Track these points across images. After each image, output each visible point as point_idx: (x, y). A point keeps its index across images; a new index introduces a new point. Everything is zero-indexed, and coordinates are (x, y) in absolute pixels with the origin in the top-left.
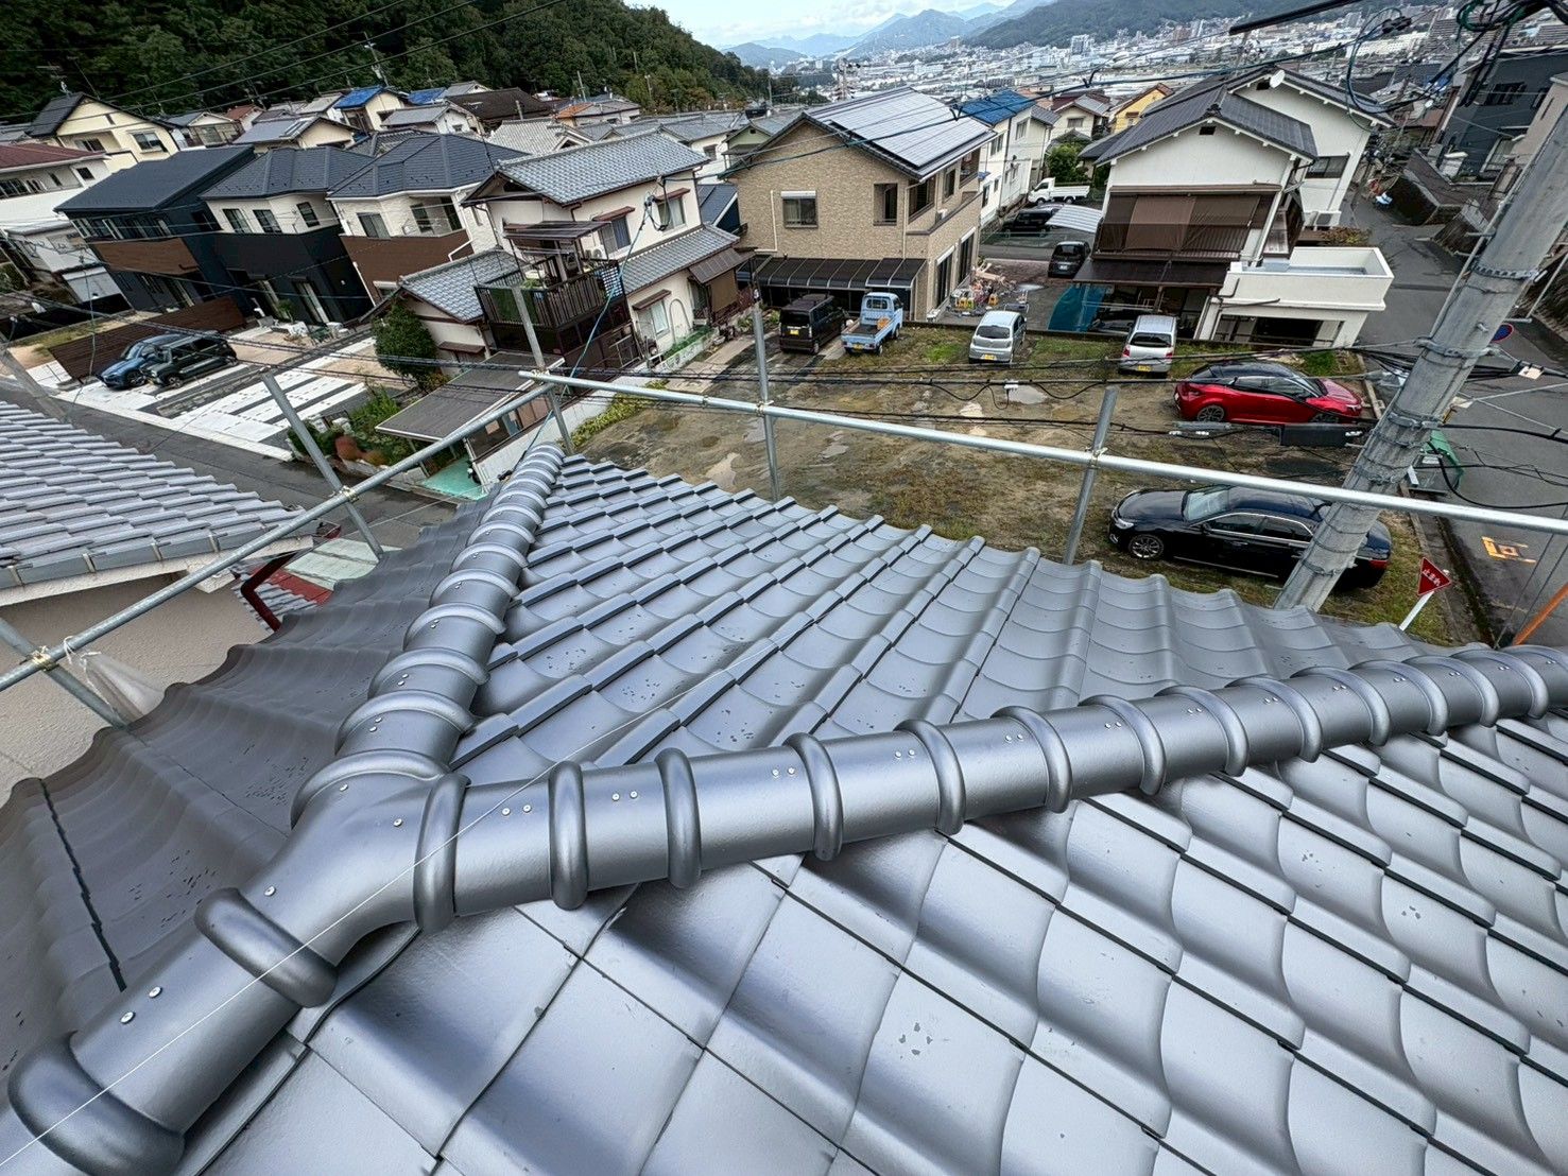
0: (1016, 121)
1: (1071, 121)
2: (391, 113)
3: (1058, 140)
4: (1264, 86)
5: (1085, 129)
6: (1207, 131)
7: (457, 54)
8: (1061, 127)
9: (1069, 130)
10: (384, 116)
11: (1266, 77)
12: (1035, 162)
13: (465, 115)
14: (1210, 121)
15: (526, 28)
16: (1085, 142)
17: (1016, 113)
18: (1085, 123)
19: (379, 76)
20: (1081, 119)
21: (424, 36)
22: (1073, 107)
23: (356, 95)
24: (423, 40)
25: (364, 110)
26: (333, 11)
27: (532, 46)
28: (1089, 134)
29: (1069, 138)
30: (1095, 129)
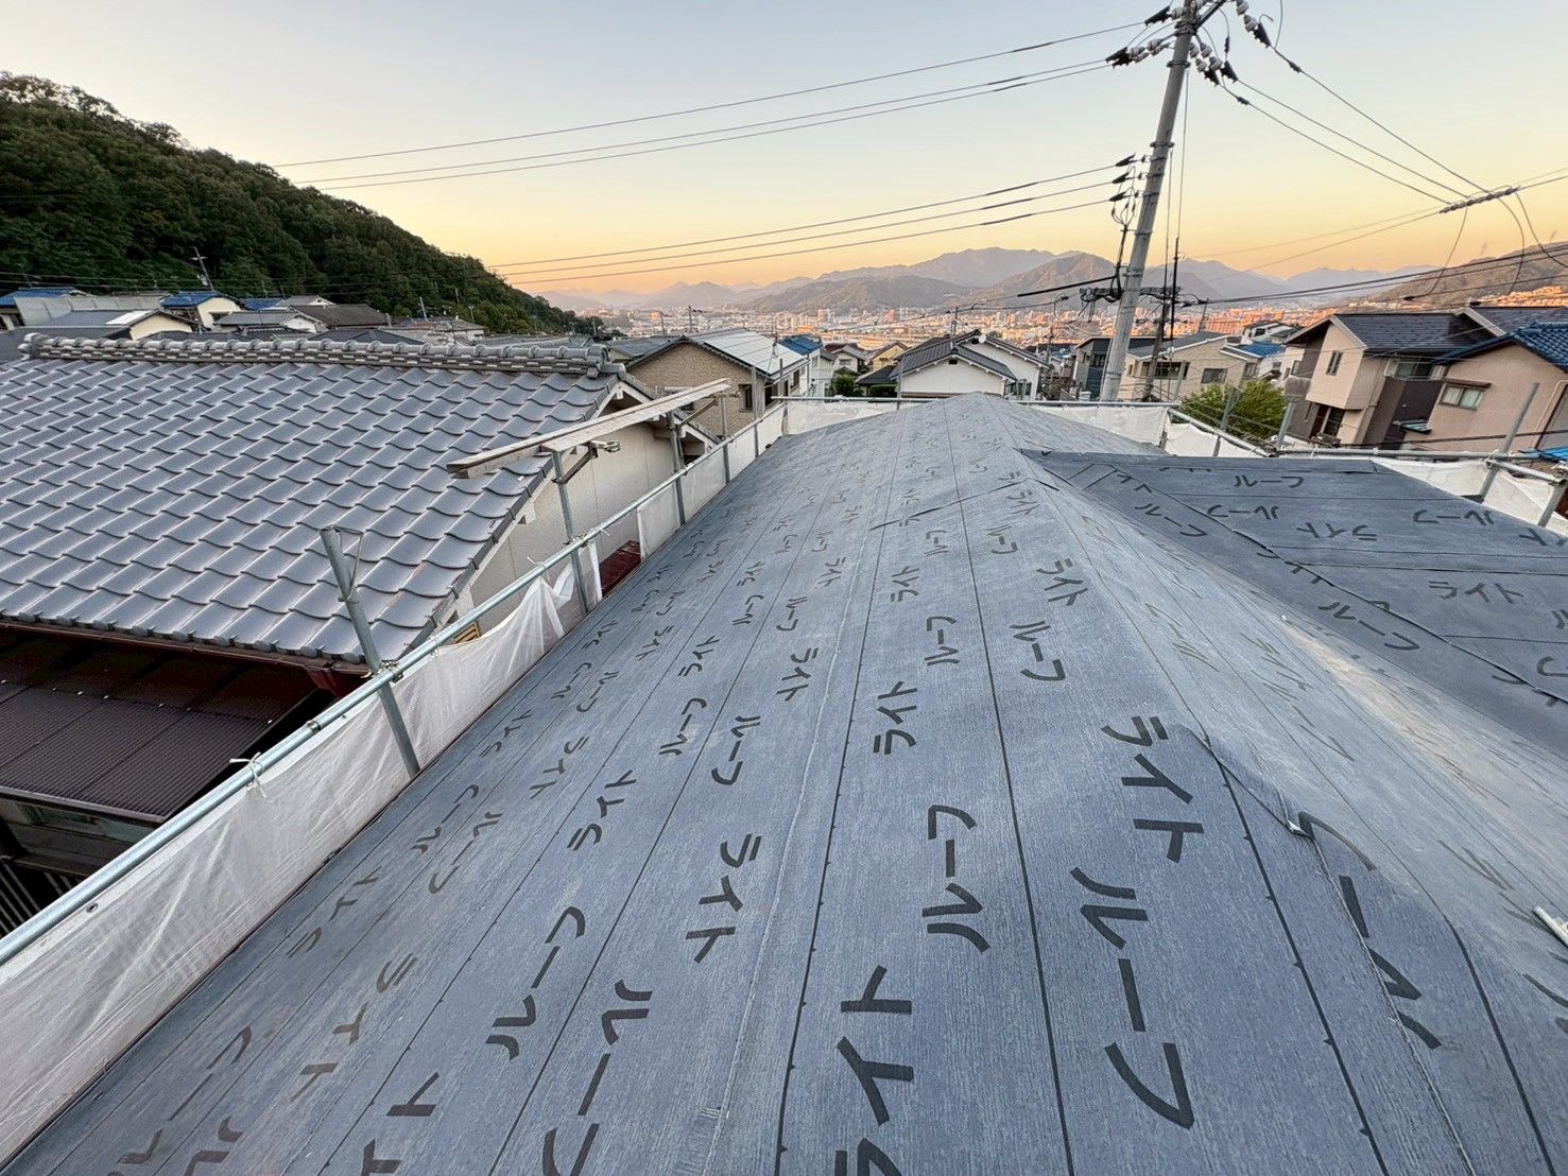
0: (811, 356)
1: (842, 361)
2: (225, 314)
3: (837, 372)
4: (975, 342)
5: (853, 366)
6: (953, 362)
7: (277, 273)
8: (837, 365)
9: (842, 367)
10: (217, 316)
11: (976, 337)
12: (826, 385)
13: (313, 322)
14: (954, 356)
15: (349, 259)
16: (853, 374)
17: (811, 351)
18: (852, 363)
19: (205, 283)
20: (849, 360)
21: (242, 255)
22: (842, 352)
23: (187, 298)
24: (240, 258)
25: (196, 309)
26: (140, 227)
27: (352, 274)
28: (856, 370)
29: (842, 371)
30: (859, 367)
